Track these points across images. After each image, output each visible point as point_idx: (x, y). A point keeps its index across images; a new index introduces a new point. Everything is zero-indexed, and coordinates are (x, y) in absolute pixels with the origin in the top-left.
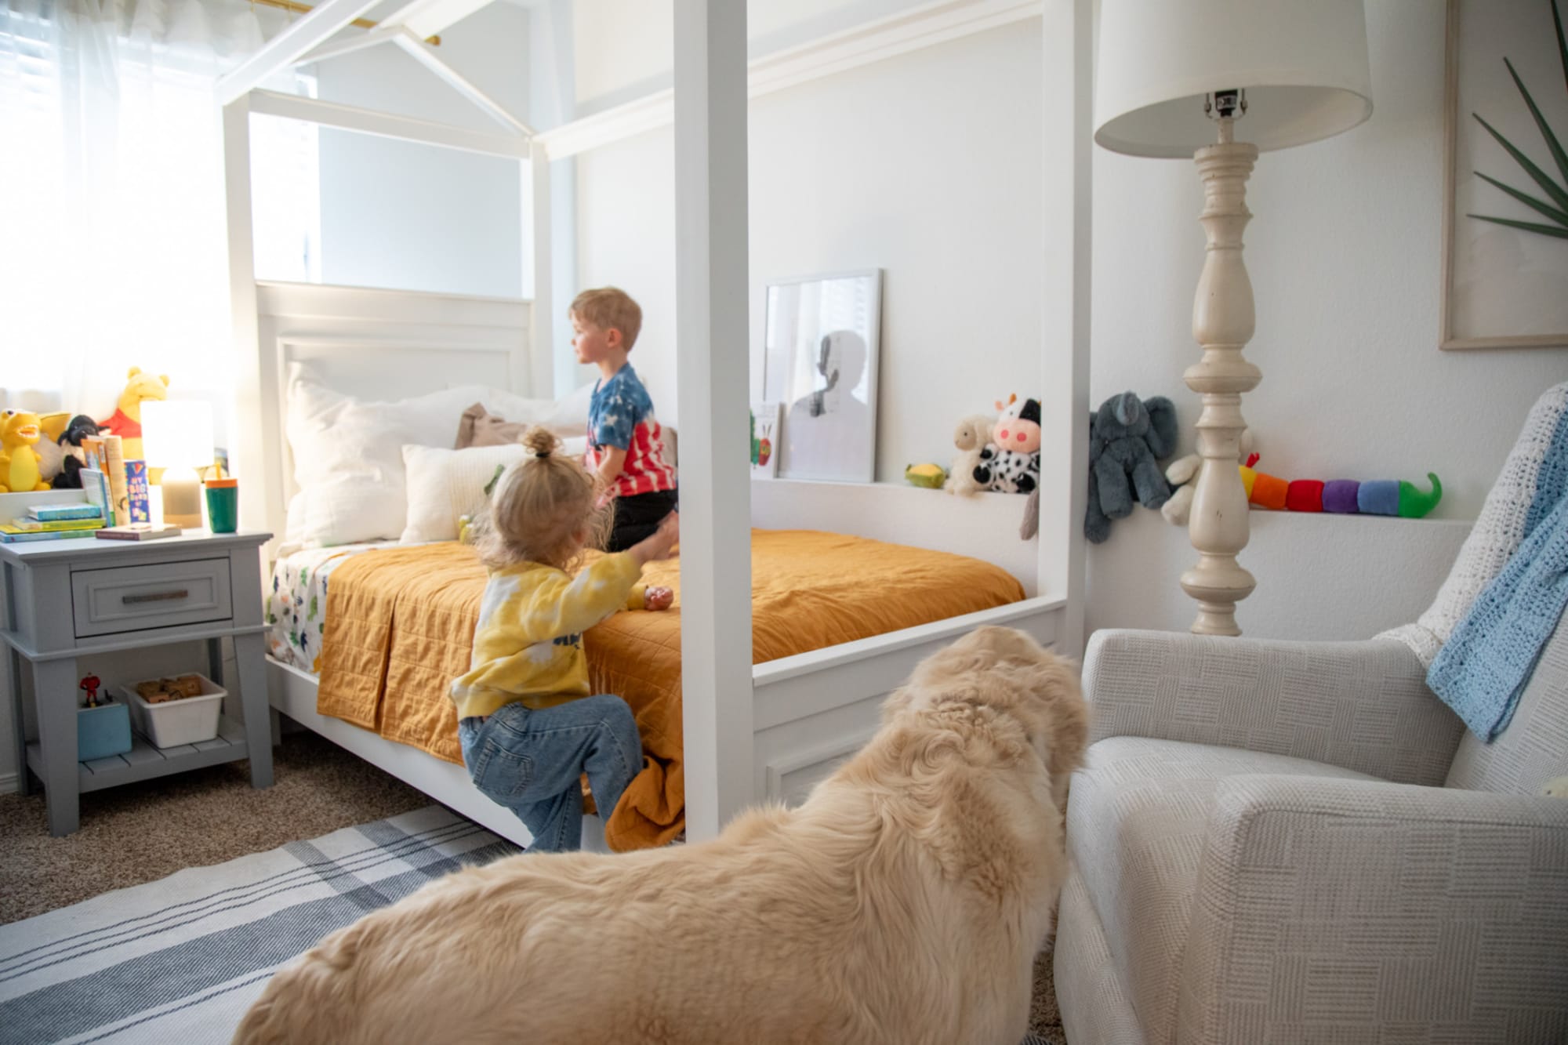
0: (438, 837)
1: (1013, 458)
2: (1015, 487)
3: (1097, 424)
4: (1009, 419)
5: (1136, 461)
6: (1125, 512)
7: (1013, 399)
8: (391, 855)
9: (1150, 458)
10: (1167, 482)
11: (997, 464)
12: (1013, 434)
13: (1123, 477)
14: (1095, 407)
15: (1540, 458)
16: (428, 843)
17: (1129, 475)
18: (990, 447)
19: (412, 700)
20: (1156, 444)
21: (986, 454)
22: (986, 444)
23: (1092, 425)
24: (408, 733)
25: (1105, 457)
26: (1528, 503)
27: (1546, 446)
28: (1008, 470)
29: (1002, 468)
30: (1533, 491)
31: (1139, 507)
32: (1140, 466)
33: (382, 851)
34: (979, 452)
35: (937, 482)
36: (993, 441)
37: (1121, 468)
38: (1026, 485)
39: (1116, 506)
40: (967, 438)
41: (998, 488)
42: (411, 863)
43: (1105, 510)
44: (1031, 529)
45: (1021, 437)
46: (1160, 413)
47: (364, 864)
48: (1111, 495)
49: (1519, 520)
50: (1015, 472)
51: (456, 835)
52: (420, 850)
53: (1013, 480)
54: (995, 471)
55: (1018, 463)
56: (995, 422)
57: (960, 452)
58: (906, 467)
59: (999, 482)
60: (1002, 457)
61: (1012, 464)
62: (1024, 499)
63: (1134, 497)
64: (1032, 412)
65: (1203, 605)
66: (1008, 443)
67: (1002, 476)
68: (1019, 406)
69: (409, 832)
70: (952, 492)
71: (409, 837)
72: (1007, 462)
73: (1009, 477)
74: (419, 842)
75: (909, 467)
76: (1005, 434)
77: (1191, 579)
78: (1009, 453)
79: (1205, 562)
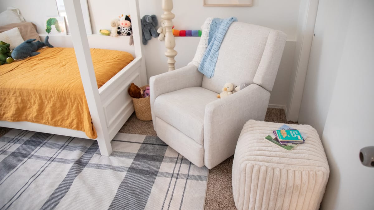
0: (20, 136)
1: (125, 29)
2: (126, 35)
3: (142, 21)
4: (123, 21)
5: (151, 29)
6: (150, 39)
7: (122, 16)
8: (12, 144)
9: (153, 27)
10: (158, 33)
11: (122, 30)
12: (124, 24)
13: (149, 32)
14: (141, 18)
15: (209, 32)
16: (20, 138)
17: (150, 31)
18: (119, 26)
19: (5, 111)
20: (154, 24)
21: (119, 28)
22: (118, 26)
23: (141, 22)
24: (6, 118)
25: (145, 28)
26: (208, 39)
27: (209, 30)
28: (124, 31)
29: (123, 31)
30: (208, 37)
31: (152, 37)
32: (152, 30)
33: (9, 143)
34: (117, 28)
35: (109, 34)
36: (120, 25)
37: (148, 31)
38: (129, 34)
39: (148, 38)
40: (114, 25)
41: (122, 35)
42: (19, 143)
43: (146, 39)
44: (132, 42)
45: (126, 24)
46: (154, 18)
47: (8, 147)
48: (147, 35)
49: (207, 42)
50: (126, 31)
51: (25, 134)
52: (19, 140)
53: (126, 33)
54: (122, 32)
55: (126, 30)
56: (119, 20)
57: (113, 28)
58: (99, 30)
59: (123, 34)
60: (122, 29)
61: (125, 30)
62: (129, 37)
63: (151, 35)
64: (127, 18)
65: (169, 58)
66: (124, 26)
67: (123, 32)
68: (124, 17)
69: (12, 137)
70: (113, 36)
71: (14, 138)
72: (124, 29)
73: (125, 33)
74: (17, 139)
75: (100, 31)
76: (122, 24)
77: (167, 54)
78: (124, 27)
79: (168, 50)
